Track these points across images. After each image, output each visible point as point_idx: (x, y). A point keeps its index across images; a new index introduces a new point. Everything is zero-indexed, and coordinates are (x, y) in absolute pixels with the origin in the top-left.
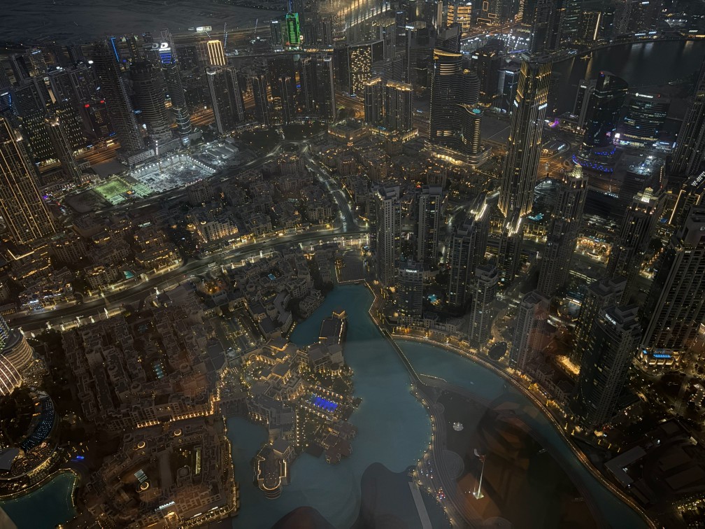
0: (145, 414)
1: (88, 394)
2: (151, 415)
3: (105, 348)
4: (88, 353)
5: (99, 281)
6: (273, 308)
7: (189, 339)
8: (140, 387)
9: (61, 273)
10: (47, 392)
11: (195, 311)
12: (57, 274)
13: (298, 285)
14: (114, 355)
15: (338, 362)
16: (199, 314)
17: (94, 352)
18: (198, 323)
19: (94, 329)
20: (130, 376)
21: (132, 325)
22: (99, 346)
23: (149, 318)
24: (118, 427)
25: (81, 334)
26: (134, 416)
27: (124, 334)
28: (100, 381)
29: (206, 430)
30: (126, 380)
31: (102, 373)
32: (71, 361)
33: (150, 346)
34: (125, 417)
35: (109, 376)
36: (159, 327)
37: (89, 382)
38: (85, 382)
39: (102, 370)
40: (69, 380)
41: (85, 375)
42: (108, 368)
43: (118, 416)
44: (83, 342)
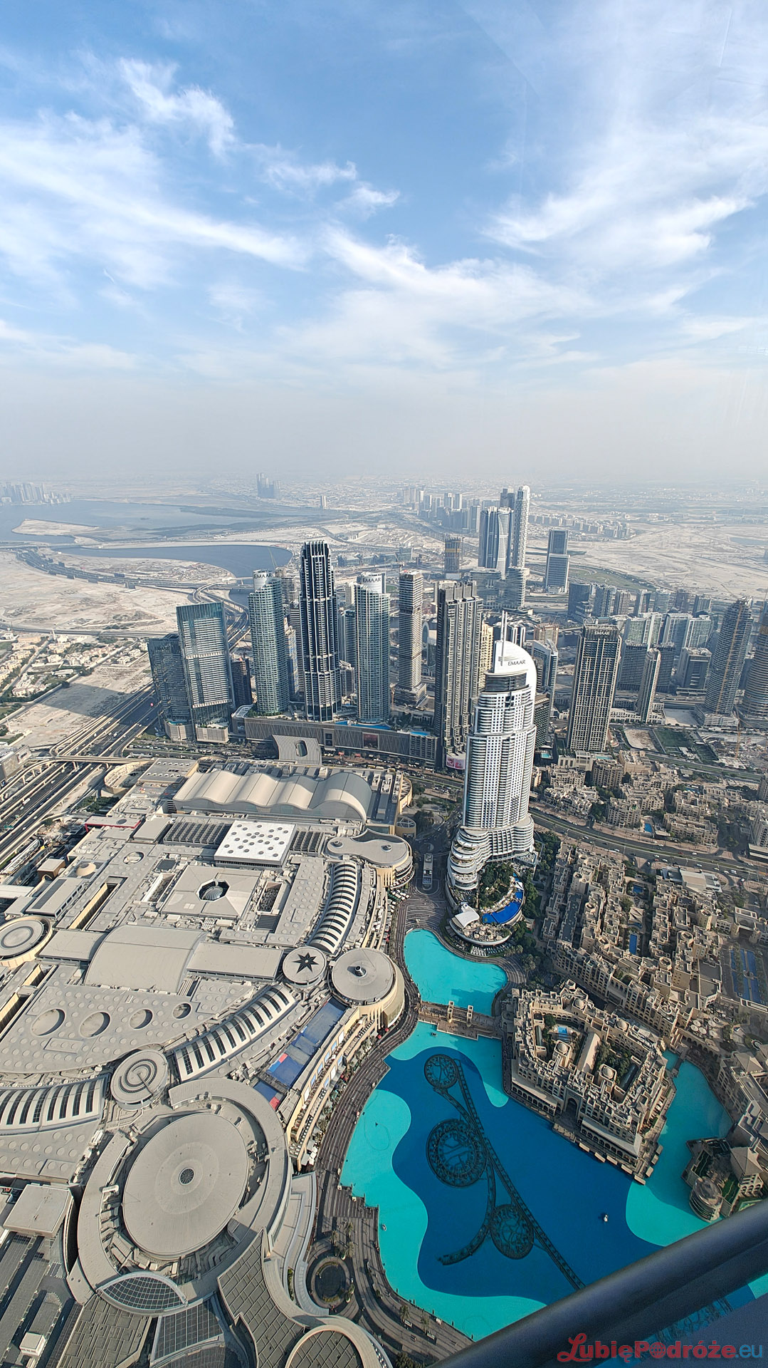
1: (555, 914)
2: (603, 982)
4: (576, 876)
5: (617, 817)
9: (588, 790)
10: (524, 885)
12: (585, 790)
14: (598, 895)
16: (710, 918)
20: (602, 926)
21: (628, 879)
22: (589, 877)
24: (565, 967)
25: (578, 855)
26: (587, 969)
27: (617, 882)
28: (572, 911)
29: (655, 1052)
30: (597, 929)
31: (577, 904)
32: (556, 873)
33: (636, 912)
34: (578, 962)
35: (582, 911)
36: (657, 900)
37: (561, 903)
38: (558, 901)
39: (579, 901)
40: (545, 889)
41: (561, 895)
42: (587, 904)
43: (572, 956)
44: (575, 862)
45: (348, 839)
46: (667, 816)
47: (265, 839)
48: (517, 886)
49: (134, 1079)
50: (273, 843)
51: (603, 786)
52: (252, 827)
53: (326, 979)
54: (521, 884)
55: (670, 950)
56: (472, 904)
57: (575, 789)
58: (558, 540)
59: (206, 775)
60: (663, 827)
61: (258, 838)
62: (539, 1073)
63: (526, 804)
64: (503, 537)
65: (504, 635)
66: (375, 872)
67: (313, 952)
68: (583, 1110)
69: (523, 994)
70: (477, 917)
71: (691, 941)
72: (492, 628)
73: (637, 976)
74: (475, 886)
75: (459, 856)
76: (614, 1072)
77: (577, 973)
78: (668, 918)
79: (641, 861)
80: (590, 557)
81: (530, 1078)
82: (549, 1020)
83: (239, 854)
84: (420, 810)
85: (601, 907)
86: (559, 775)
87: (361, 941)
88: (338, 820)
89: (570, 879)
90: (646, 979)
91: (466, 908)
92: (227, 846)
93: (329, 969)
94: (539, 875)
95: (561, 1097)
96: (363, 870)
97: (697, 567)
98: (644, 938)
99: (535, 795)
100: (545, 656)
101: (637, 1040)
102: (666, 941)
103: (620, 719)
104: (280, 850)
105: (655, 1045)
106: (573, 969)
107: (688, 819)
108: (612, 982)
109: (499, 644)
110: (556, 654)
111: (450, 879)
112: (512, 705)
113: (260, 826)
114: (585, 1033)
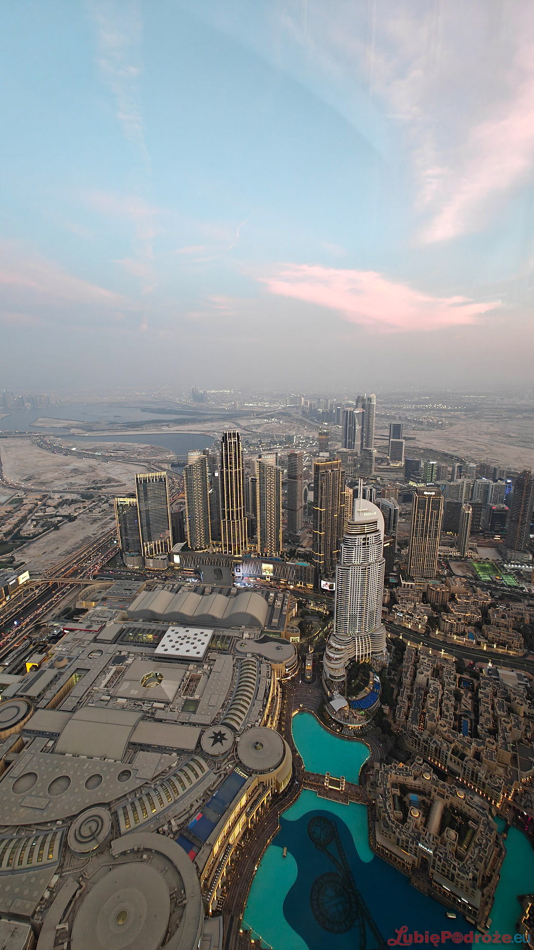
0: (440, 753)
1: (405, 702)
3: (432, 678)
4: (419, 672)
7: (504, 721)
8: (445, 729)
9: (425, 606)
10: (380, 679)
11: (520, 702)
12: (422, 606)
14: (436, 688)
16: (523, 707)
17: (423, 675)
18: (518, 714)
19: (430, 658)
20: (441, 713)
21: (458, 676)
22: (429, 673)
23: (475, 680)
24: (414, 745)
25: (419, 656)
26: (431, 748)
27: (450, 678)
28: (418, 700)
29: (488, 818)
30: (437, 715)
31: (421, 695)
32: (404, 670)
33: (467, 702)
34: (424, 742)
35: (425, 701)
36: (481, 693)
37: (409, 693)
38: (407, 692)
39: (422, 692)
40: (397, 682)
41: (409, 687)
42: (428, 695)
43: (419, 737)
44: (418, 662)
45: (251, 641)
46: (484, 627)
47: (191, 641)
48: (375, 679)
49: (86, 832)
50: (197, 643)
51: (436, 604)
52: (182, 631)
53: (233, 752)
54: (378, 677)
55: (493, 732)
56: (342, 693)
57: (415, 605)
58: (396, 430)
59: (150, 593)
60: (482, 636)
61: (186, 640)
62: (397, 834)
63: (380, 617)
64: (358, 427)
65: (360, 495)
66: (270, 667)
67: (224, 730)
68: (433, 867)
69: (383, 767)
70: (346, 703)
71: (509, 725)
72: (352, 490)
73: (470, 753)
74: (343, 679)
75: (332, 655)
76: (456, 835)
77: (423, 750)
78: (490, 706)
79: (468, 662)
80: (419, 441)
81: (390, 838)
82: (404, 789)
83: (172, 652)
84: (303, 620)
85: (440, 698)
86: (402, 595)
87: (260, 721)
88: (243, 627)
89: (415, 676)
90: (477, 756)
91: (338, 696)
92: (163, 646)
93: (235, 743)
94: (392, 671)
95: (415, 855)
96: (261, 665)
97: (494, 448)
98: (473, 723)
99: (386, 609)
100: (390, 509)
101: (472, 807)
102: (490, 726)
103: (446, 554)
104: (202, 649)
105: (487, 812)
106: (421, 747)
107: (500, 629)
108: (451, 759)
109: (357, 501)
110: (397, 508)
111: (325, 673)
112: (368, 544)
113: (187, 631)
114: (431, 800)
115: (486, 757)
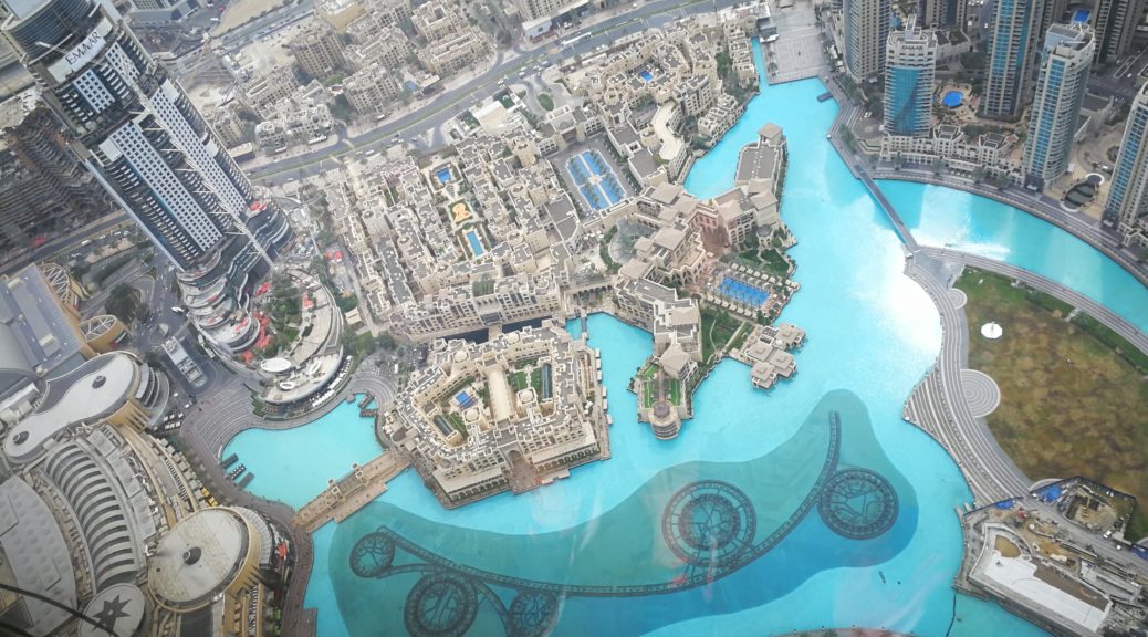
0: (461, 310)
1: (375, 280)
2: (470, 311)
3: (391, 208)
5: (367, 99)
6: (652, 133)
7: (516, 190)
8: (449, 270)
11: (523, 143)
13: (694, 89)
14: (405, 220)
15: (769, 223)
17: (376, 215)
19: (370, 178)
20: (432, 251)
21: (426, 170)
22: (382, 204)
24: (424, 330)
26: (446, 313)
27: (416, 186)
28: (391, 261)
29: (556, 335)
30: (428, 259)
31: (391, 248)
32: (344, 229)
36: (468, 172)
38: (369, 263)
39: (390, 243)
41: (367, 251)
42: (400, 240)
43: (423, 313)
44: (357, 200)
45: (31, 419)
46: (422, 53)
53: (157, 605)
60: (427, 73)
62: (465, 459)
66: (109, 426)
67: (111, 593)
68: (527, 451)
73: (497, 273)
76: (532, 390)
77: (439, 326)
81: (460, 472)
82: (443, 399)
85: (417, 230)
90: (508, 271)
93: (149, 591)
95: (501, 460)
96: (88, 439)
102: (503, 212)
106: (433, 323)
108: (479, 304)
114: (485, 379)
115: (518, 262)
